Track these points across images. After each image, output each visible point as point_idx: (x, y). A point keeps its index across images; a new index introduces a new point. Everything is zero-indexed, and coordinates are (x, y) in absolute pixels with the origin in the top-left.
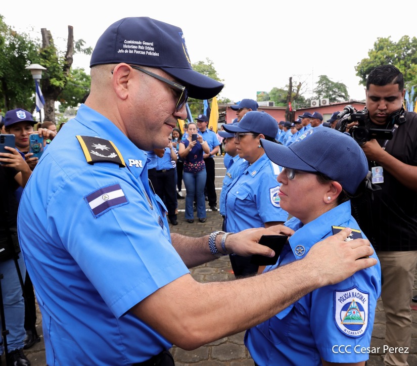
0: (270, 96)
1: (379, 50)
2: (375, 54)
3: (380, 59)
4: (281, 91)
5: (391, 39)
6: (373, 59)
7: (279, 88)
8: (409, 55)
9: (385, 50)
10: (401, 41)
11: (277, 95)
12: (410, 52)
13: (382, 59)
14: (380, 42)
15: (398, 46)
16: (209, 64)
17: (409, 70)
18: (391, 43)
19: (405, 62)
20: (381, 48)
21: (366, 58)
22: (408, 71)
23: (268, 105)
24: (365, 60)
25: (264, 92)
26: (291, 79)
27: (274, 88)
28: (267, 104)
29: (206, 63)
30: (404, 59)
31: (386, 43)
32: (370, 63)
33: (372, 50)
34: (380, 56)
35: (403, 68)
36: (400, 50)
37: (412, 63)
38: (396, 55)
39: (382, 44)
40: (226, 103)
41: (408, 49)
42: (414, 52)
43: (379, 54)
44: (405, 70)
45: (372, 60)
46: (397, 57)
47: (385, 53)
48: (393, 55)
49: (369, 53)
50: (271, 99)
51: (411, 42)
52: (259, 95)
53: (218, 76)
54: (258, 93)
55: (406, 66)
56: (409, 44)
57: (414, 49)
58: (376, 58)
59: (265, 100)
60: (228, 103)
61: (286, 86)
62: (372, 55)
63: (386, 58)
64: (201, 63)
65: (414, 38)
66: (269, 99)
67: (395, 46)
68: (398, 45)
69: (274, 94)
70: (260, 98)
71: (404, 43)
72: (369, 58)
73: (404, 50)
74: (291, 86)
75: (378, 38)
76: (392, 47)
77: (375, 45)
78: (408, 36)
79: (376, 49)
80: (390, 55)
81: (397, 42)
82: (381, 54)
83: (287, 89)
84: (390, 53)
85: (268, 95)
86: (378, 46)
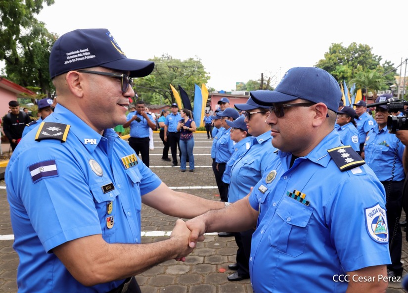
0: (247, 87)
1: (333, 53)
2: (329, 56)
3: (333, 60)
4: (255, 83)
5: (342, 45)
6: (328, 59)
7: (254, 80)
8: (356, 58)
9: (337, 54)
10: (350, 46)
11: (252, 86)
12: (357, 55)
13: (335, 61)
14: (334, 47)
15: (347, 51)
16: (198, 60)
17: (356, 69)
18: (342, 48)
19: (353, 64)
20: (334, 52)
21: (323, 59)
22: (355, 71)
23: (244, 95)
24: (321, 61)
25: (242, 83)
26: (262, 74)
27: (250, 80)
28: (243, 93)
29: (195, 59)
30: (352, 60)
31: (338, 48)
32: (325, 63)
33: (327, 53)
34: (333, 58)
35: (351, 68)
36: (348, 54)
37: (358, 64)
38: (346, 58)
39: (335, 48)
40: (211, 91)
41: (355, 53)
42: (360, 55)
43: (333, 56)
44: (352, 70)
45: (327, 61)
46: (347, 59)
47: (337, 56)
48: (343, 58)
49: (325, 55)
50: (248, 89)
51: (358, 47)
52: (238, 85)
53: (205, 70)
54: (237, 83)
55: (353, 67)
56: (356, 49)
57: (360, 53)
58: (330, 59)
59: (243, 90)
60: (213, 92)
61: (259, 80)
62: (327, 57)
63: (338, 59)
64: (191, 59)
65: (360, 44)
66: (246, 89)
67: (345, 51)
68: (348, 49)
69: (250, 85)
70: (239, 88)
71: (352, 48)
72: (325, 59)
73: (353, 54)
74: (262, 80)
75: (332, 44)
76: (343, 51)
77: (330, 49)
78: (355, 43)
79: (330, 52)
80: (341, 57)
81: (347, 47)
82: (334, 56)
83: (259, 82)
84: (341, 56)
85: (245, 86)
86: (332, 51)
